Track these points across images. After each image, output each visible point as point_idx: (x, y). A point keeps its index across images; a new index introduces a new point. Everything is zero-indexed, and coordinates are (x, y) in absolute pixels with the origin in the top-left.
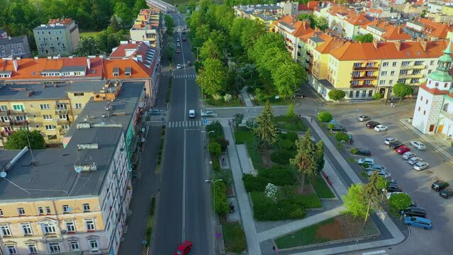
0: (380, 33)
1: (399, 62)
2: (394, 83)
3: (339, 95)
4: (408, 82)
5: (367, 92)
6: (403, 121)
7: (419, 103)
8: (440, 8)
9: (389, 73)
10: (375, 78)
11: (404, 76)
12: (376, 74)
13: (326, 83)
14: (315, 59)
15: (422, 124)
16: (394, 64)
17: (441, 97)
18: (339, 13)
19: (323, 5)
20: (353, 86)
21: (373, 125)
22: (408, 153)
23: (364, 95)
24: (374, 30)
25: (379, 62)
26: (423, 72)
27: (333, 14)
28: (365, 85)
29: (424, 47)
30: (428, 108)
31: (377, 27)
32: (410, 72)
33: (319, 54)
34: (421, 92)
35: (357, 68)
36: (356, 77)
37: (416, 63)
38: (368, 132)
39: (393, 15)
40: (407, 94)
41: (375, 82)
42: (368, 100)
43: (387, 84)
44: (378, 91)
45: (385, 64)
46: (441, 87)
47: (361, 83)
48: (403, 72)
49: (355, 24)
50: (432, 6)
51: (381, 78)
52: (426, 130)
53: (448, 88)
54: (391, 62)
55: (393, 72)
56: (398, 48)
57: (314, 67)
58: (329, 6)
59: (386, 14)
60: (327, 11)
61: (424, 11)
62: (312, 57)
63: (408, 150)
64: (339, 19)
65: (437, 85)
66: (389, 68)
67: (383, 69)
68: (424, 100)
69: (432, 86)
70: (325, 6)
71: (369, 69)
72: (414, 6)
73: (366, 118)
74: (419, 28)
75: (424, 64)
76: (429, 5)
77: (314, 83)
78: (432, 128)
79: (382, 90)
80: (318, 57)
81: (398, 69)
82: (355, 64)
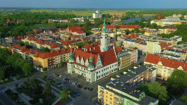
0: (50, 46)
1: (60, 56)
2: (60, 62)
3: (45, 69)
4: (63, 61)
5: (53, 67)
6: (65, 72)
7: (68, 67)
8: (64, 35)
9: (58, 60)
10: (54, 62)
11: (62, 60)
12: (54, 61)
13: (40, 66)
14: (34, 59)
15: (70, 72)
16: (59, 57)
17: (73, 64)
18: (32, 40)
19: (25, 37)
20: (49, 66)
21: (59, 76)
22: (70, 80)
23: (52, 67)
24: (47, 46)
25: (54, 57)
26: (66, 58)
27: (30, 40)
28: (52, 65)
29: (65, 50)
30: (71, 67)
31: (48, 44)
32: (63, 58)
34: (68, 64)
35: (49, 60)
36: (49, 63)
37: (64, 56)
38: (58, 78)
39: (51, 39)
40: (64, 64)
41: (55, 63)
42: (54, 69)
43: (58, 63)
44: (56, 65)
45: (56, 57)
46: (72, 62)
47: (51, 64)
48: (61, 59)
49: (40, 44)
50: (61, 34)
51: (56, 62)
52: (71, 73)
53: (74, 61)
54: (57, 56)
55: (59, 59)
56: (58, 52)
57: (34, 62)
58: (27, 37)
59: (49, 39)
60: (27, 39)
61: (59, 36)
62: (33, 59)
63: (69, 80)
64: (33, 42)
65: (71, 61)
66: (57, 58)
67: (56, 59)
68: (69, 66)
69: (70, 62)
71: (52, 60)
72: (56, 34)
73: (56, 74)
74: (60, 43)
75: (66, 55)
76: (60, 34)
77: (35, 67)
78: (73, 72)
79: (57, 65)
80: (34, 58)
81: (60, 58)
82: (48, 59)
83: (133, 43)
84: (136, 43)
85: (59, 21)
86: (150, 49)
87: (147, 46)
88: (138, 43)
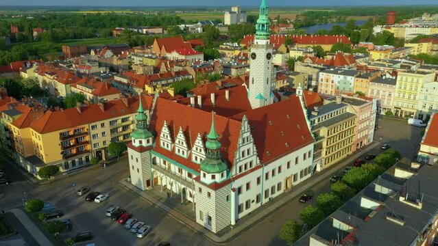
0: (90, 91)
1: (107, 122)
2: (108, 143)
3: (53, 170)
4: (121, 138)
5: (84, 159)
6: (123, 182)
7: (132, 162)
8: (141, 59)
9: (99, 135)
10: (87, 143)
11: (116, 135)
12: (87, 138)
13: (35, 159)
14: (15, 134)
15: (139, 181)
16: (103, 125)
17: (147, 153)
18: (47, 73)
19: (28, 65)
20: (66, 157)
21: (92, 197)
23: (81, 162)
24: (84, 88)
25: (86, 126)
26: (132, 127)
27: (41, 74)
28: (79, 152)
29: (126, 103)
30: (139, 165)
31: (86, 84)
32: (120, 129)
33: (17, 129)
34: (130, 151)
35: (64, 137)
36: (65, 148)
37: (123, 120)
38: (88, 207)
39: (102, 70)
40: (119, 150)
41: (88, 147)
42: (86, 166)
43: (101, 146)
44: (94, 155)
45: (93, 127)
46: (144, 144)
47: (74, 151)
48: (112, 131)
49: (66, 83)
50: (135, 58)
51: (94, 141)
52: (144, 187)
53: (151, 143)
54: (99, 124)
55: (103, 133)
56: (102, 109)
57: (17, 144)
58: (35, 66)
59: (95, 69)
60: (35, 71)
61: (130, 62)
62: (11, 133)
63: (130, 217)
64: (48, 78)
65: (141, 142)
66: (99, 130)
67: (93, 132)
68: (134, 158)
69: (136, 144)
70: (31, 66)
71: (78, 136)
72: (120, 59)
73: (85, 190)
74: (125, 81)
75: (131, 119)
76: (132, 57)
77: (21, 161)
78: (148, 183)
79: (99, 152)
80: (16, 131)
81: (107, 129)
82: (61, 134)
83: (349, 78)
84: (360, 79)
85: (140, 31)
86: (407, 96)
87: (397, 90)
88: (364, 80)
